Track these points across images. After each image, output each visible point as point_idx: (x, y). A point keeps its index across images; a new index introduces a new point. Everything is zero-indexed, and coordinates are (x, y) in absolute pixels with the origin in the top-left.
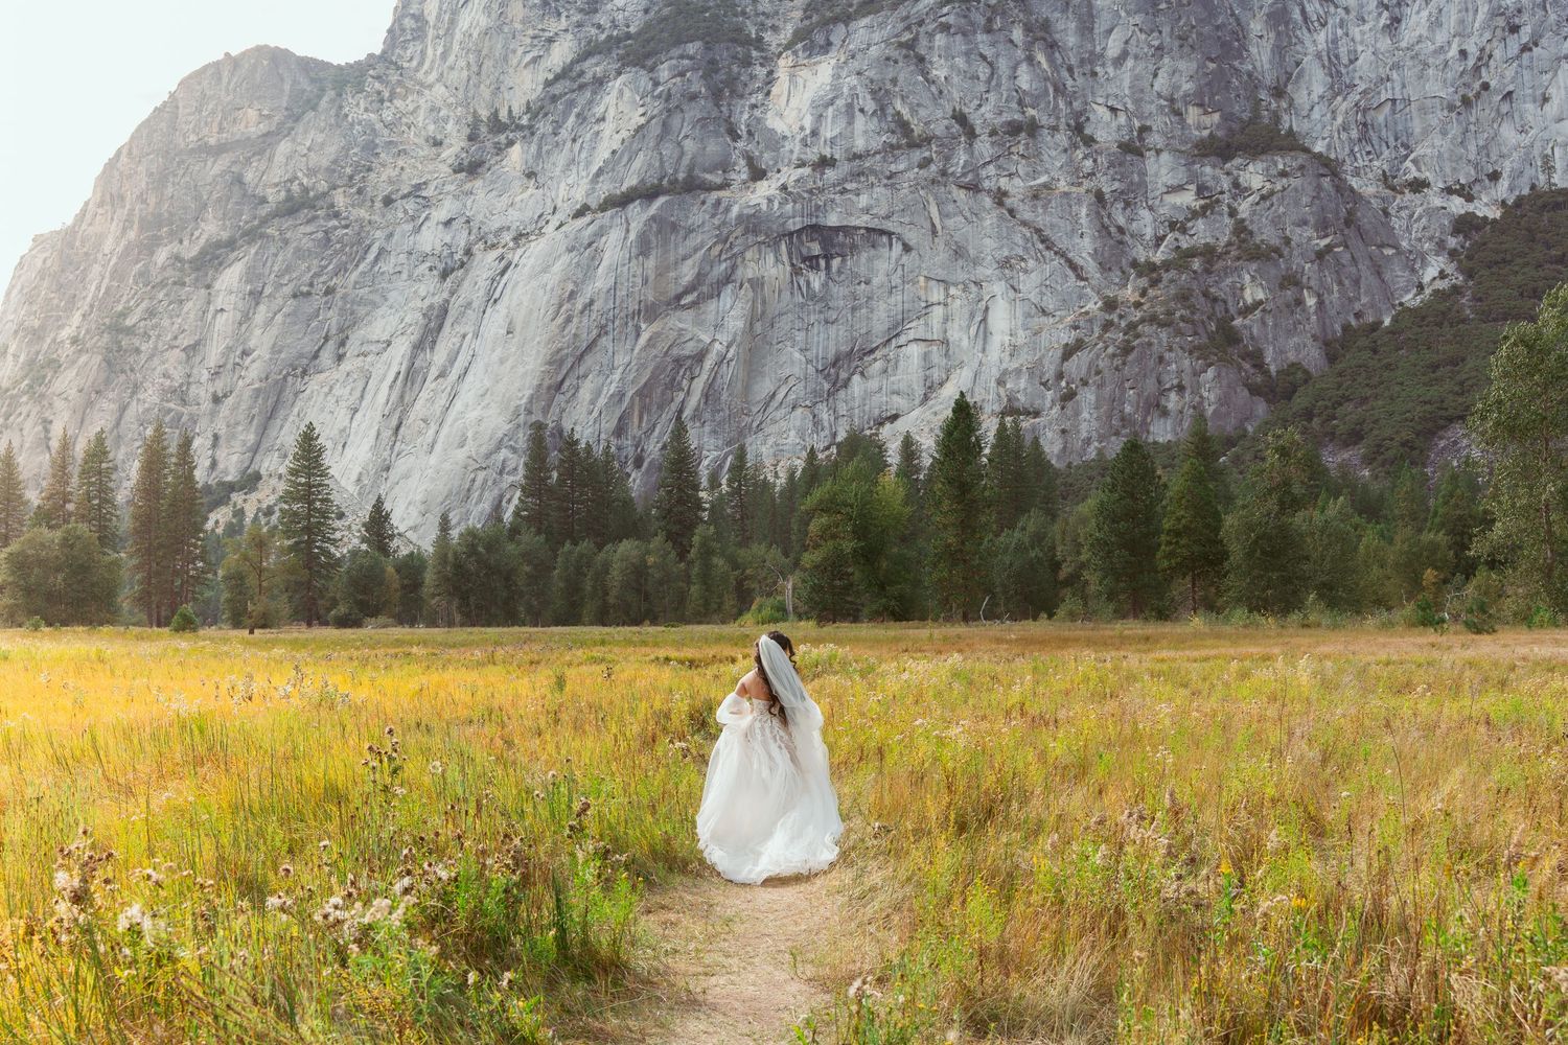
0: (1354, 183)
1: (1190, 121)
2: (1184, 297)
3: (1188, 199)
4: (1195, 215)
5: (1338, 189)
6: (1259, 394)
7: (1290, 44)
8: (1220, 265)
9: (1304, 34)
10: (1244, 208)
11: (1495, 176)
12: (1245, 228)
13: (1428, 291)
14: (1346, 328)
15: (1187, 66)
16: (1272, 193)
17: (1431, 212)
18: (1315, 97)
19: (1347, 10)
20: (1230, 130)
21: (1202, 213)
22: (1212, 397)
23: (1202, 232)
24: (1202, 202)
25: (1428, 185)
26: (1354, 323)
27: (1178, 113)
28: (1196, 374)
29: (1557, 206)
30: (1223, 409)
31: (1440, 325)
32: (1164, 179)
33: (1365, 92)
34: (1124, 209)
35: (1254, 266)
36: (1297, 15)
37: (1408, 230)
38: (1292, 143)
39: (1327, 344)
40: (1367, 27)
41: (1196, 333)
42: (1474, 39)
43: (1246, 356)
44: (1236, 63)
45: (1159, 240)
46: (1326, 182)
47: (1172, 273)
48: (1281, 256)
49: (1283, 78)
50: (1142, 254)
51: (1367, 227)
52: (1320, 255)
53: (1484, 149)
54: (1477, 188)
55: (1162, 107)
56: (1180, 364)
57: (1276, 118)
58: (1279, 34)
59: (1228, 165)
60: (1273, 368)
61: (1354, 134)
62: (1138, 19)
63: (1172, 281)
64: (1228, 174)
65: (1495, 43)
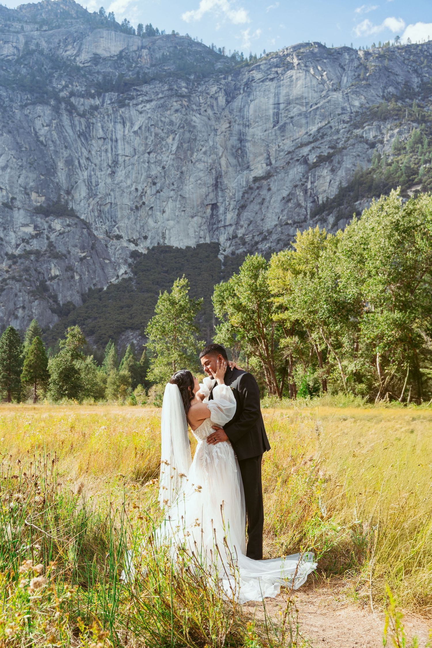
0: (95, 233)
1: (32, 198)
2: (27, 270)
3: (30, 230)
4: (33, 237)
5: (89, 234)
6: (55, 313)
7: (73, 174)
8: (41, 259)
9: (78, 171)
10: (53, 237)
11: (146, 238)
12: (52, 245)
13: (120, 278)
14: (90, 289)
15: (32, 176)
16: (64, 232)
17: (123, 248)
18: (82, 197)
19: (96, 165)
20: (48, 204)
21: (36, 236)
22: (36, 313)
23: (35, 245)
24: (36, 232)
25: (122, 238)
26: (93, 288)
27: (28, 194)
28: (30, 302)
29: (166, 252)
30: (41, 318)
31: (124, 291)
32: (21, 221)
33: (101, 198)
34: (3, 231)
35: (55, 261)
36: (76, 163)
37: (114, 254)
38: (72, 214)
39: (82, 295)
40: (103, 173)
41: (31, 286)
42: (140, 185)
43: (50, 296)
44: (52, 178)
45: (18, 246)
46: (85, 231)
47: (23, 260)
48: (66, 258)
49: (70, 187)
50: (10, 251)
51: (100, 251)
52: (82, 259)
53: (142, 227)
54: (139, 241)
55: (21, 191)
56: (23, 298)
57: (67, 203)
58: (69, 169)
59: (47, 219)
60: (61, 303)
61: (96, 214)
62: (13, 152)
63: (22, 263)
64: (47, 222)
65: (148, 188)
